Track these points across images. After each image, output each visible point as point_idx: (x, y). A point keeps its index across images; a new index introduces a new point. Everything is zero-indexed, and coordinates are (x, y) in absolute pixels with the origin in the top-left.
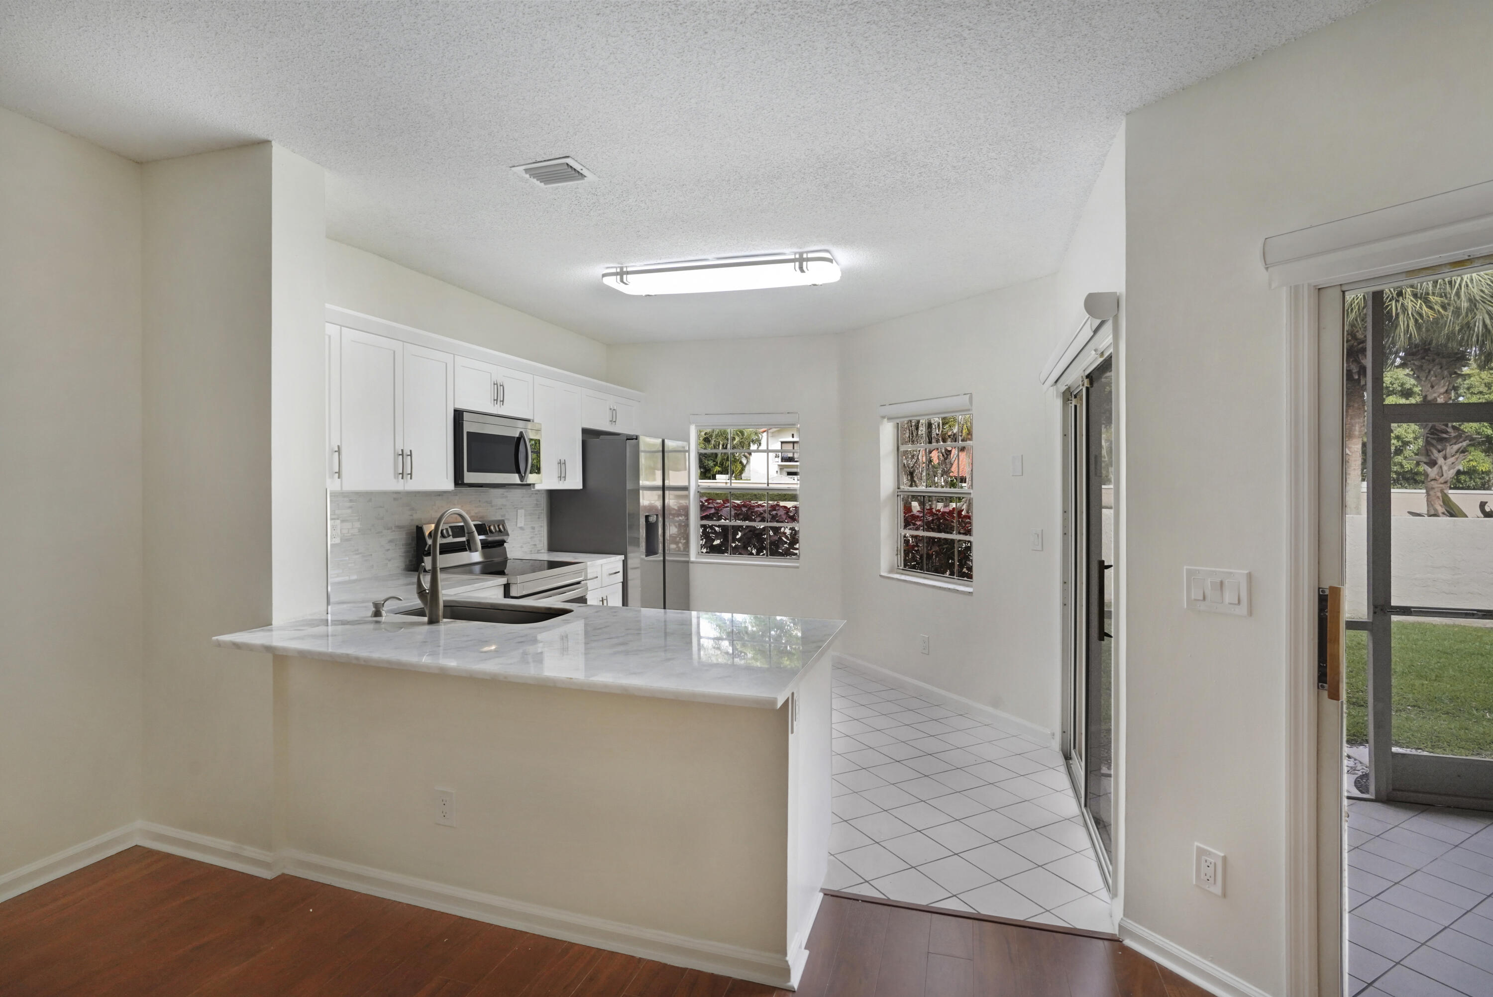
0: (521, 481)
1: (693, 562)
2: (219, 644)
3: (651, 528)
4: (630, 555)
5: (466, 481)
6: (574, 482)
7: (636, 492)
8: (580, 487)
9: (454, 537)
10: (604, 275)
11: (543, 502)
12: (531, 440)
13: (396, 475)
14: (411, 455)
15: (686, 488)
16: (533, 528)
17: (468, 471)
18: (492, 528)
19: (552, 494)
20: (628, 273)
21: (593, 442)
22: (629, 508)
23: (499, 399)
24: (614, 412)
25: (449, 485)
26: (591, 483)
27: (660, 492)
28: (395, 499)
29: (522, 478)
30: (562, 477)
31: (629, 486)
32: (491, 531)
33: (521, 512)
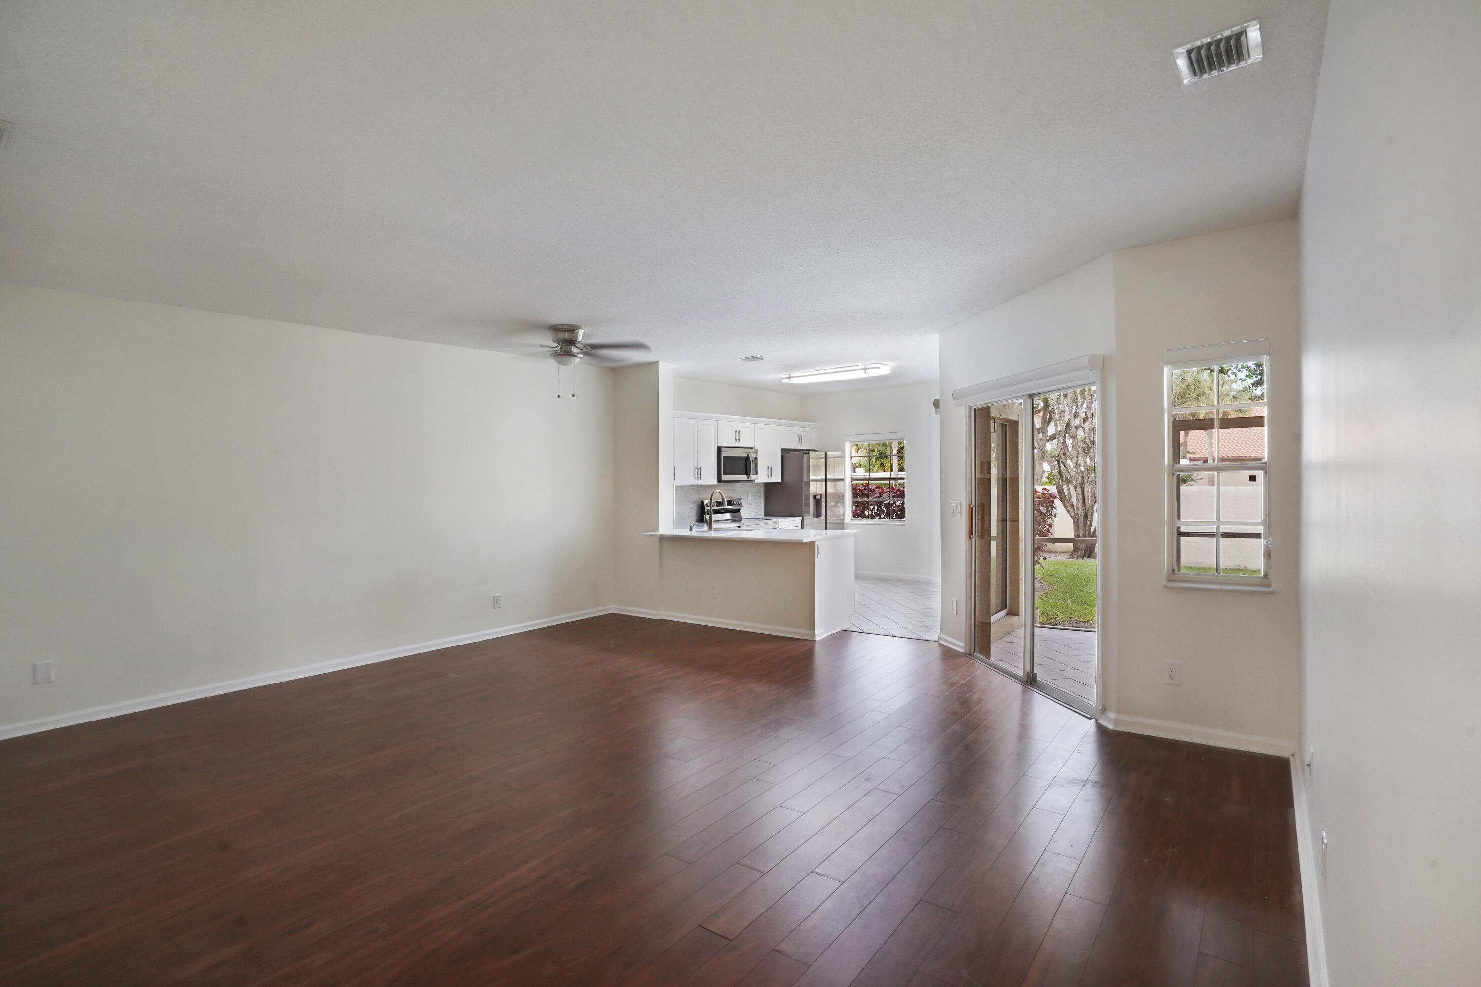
0: (748, 478)
1: (847, 524)
2: (646, 536)
3: (818, 503)
4: (805, 517)
5: (723, 479)
6: (777, 478)
7: (808, 483)
8: (780, 480)
9: (717, 506)
10: (783, 378)
11: (762, 490)
12: (752, 457)
13: (694, 477)
14: (700, 469)
15: (842, 480)
16: (756, 504)
17: (724, 475)
18: (735, 502)
19: (767, 485)
20: (792, 377)
21: (787, 455)
22: (804, 493)
23: (737, 439)
24: (801, 437)
25: (715, 482)
26: (787, 479)
27: (824, 483)
28: (692, 489)
29: (748, 477)
30: (770, 475)
31: (805, 480)
32: (734, 505)
33: (750, 495)
